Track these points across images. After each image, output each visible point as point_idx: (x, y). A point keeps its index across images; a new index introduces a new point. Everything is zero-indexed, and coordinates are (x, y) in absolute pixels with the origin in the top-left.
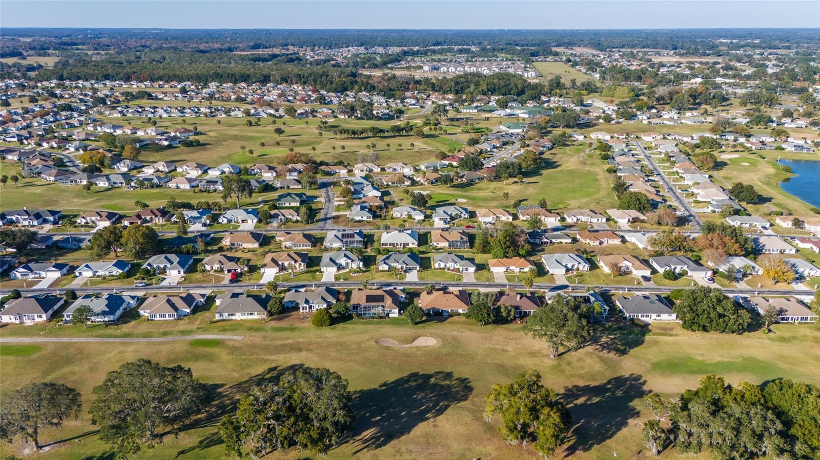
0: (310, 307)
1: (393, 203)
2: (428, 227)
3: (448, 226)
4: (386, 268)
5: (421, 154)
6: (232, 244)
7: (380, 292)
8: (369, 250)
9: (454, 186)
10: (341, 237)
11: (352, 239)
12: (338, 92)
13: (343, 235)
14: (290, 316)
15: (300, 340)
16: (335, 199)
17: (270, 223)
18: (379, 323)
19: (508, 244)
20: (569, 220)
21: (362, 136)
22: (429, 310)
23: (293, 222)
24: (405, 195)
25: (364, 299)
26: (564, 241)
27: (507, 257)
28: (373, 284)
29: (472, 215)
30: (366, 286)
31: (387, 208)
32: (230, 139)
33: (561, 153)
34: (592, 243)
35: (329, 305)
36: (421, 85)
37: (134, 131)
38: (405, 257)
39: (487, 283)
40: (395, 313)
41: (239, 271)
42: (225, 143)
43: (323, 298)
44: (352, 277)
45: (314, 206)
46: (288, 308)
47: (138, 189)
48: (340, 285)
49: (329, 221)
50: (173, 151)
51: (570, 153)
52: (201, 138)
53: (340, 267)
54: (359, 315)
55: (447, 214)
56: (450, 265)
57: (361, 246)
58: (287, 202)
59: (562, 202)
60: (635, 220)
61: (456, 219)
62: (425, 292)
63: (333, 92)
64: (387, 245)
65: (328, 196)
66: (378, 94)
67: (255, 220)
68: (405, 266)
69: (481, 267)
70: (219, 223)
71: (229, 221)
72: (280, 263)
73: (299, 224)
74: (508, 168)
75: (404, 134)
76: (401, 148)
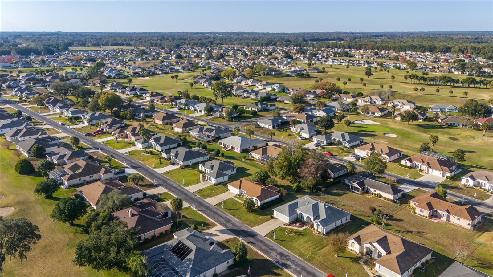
11: (209, 133)
13: (207, 129)
26: (383, 195)
44: (138, 155)
53: (151, 146)
56: (207, 170)
61: (335, 145)
64: (222, 144)
68: (174, 158)
72: (125, 132)
75: (482, 86)
76: (452, 95)
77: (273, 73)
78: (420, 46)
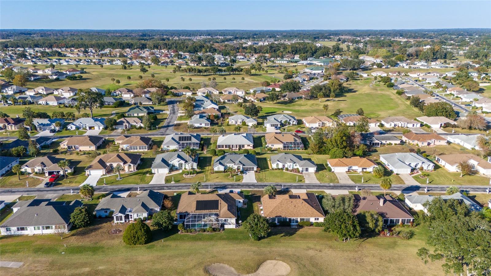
0: (127, 217)
1: (229, 114)
2: (261, 132)
3: (279, 131)
4: (222, 168)
5: (250, 85)
6: (69, 147)
7: (213, 197)
8: (205, 152)
9: (279, 103)
10: (177, 140)
11: (189, 142)
12: (191, 53)
13: (180, 138)
14: (101, 228)
15: (100, 268)
16: (179, 112)
17: (116, 129)
18: (211, 239)
19: (345, 144)
20: (387, 126)
21: (205, 74)
22: (274, 219)
23: (137, 129)
24: (239, 108)
25: (194, 205)
26: (393, 142)
27: (346, 157)
28: (206, 187)
29: (300, 122)
30: (197, 189)
31: (224, 117)
32: (107, 76)
33: (354, 84)
34: (420, 144)
35: (151, 213)
36: (247, 49)
37: (35, 71)
38: (242, 157)
39: (332, 184)
40: (231, 224)
41: (61, 173)
42: (102, 79)
43: (144, 205)
44: (184, 179)
45: (159, 117)
46: (100, 217)
47: (13, 106)
48: (169, 188)
49: (170, 128)
50: (59, 82)
51: (361, 84)
52: (84, 76)
53: (172, 168)
54: (186, 228)
55: (277, 121)
56: (289, 165)
57: (197, 148)
58: (136, 113)
59: (373, 114)
60: (446, 125)
61: (285, 125)
62: (267, 196)
63: (188, 52)
64: (223, 146)
65: (174, 110)
66: (218, 54)
67: (101, 128)
68: (241, 166)
69: (321, 167)
70: (67, 129)
71: (78, 128)
72: (108, 164)
73: (142, 130)
74: (321, 89)
75: (237, 73)
76: (234, 81)
77: (32, 78)
78: (118, 43)
